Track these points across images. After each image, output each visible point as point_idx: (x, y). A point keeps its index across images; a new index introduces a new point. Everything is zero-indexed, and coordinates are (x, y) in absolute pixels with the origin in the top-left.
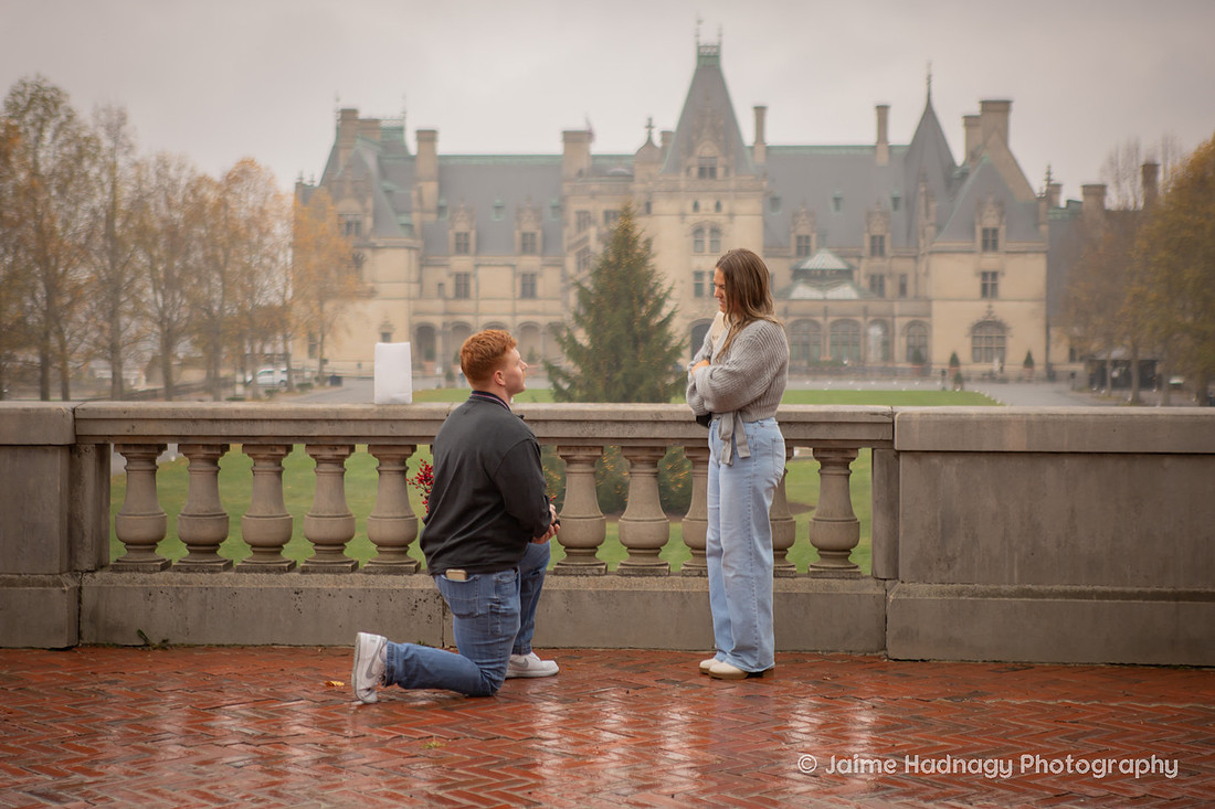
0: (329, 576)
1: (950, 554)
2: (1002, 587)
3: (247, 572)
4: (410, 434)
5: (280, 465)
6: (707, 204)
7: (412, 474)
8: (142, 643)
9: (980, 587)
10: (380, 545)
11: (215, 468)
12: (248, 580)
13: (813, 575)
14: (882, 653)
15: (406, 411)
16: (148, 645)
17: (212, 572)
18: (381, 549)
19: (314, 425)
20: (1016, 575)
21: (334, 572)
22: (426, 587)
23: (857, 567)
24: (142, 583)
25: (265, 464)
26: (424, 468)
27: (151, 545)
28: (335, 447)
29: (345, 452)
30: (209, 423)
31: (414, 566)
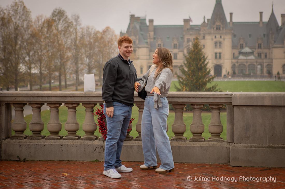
0: (71, 141)
1: (248, 135)
2: (264, 145)
3: (48, 139)
4: (93, 100)
5: (58, 109)
6: (218, 36)
7: (94, 112)
8: (18, 160)
9: (258, 145)
10: (86, 132)
11: (40, 110)
12: (48, 142)
13: (209, 141)
14: (229, 164)
15: (92, 94)
16: (20, 160)
17: (38, 139)
18: (86, 133)
19: (66, 98)
20: (268, 141)
21: (73, 140)
22: (98, 144)
23: (222, 139)
24: (18, 143)
25: (53, 109)
26: (97, 110)
27: (22, 131)
28: (73, 104)
29: (76, 105)
30: (37, 97)
31: (95, 138)
